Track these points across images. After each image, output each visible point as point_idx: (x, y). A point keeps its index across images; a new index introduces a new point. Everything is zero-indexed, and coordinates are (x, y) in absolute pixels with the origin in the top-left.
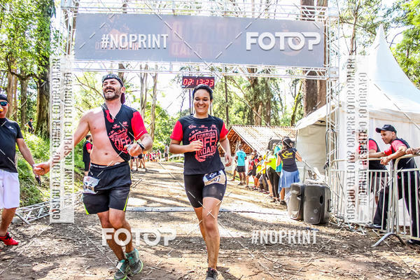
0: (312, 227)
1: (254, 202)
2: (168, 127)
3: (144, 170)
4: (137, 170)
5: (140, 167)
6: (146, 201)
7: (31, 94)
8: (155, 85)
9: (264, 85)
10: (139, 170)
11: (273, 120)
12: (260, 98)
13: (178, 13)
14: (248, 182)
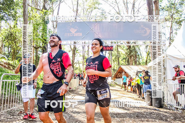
0: (156, 108)
1: (131, 98)
7: (40, 54)
8: (88, 49)
9: (134, 48)
11: (138, 63)
12: (132, 53)
13: (97, 20)
14: (128, 89)
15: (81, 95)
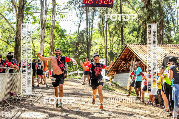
1: (151, 116)
2: (66, 46)
3: (45, 86)
4: (38, 86)
5: (41, 83)
6: (47, 115)
8: (54, 7)
9: (157, 5)
10: (40, 85)
11: (165, 39)
12: (154, 18)
14: (143, 97)
15: (37, 109)
